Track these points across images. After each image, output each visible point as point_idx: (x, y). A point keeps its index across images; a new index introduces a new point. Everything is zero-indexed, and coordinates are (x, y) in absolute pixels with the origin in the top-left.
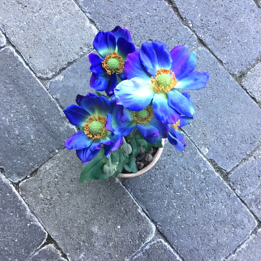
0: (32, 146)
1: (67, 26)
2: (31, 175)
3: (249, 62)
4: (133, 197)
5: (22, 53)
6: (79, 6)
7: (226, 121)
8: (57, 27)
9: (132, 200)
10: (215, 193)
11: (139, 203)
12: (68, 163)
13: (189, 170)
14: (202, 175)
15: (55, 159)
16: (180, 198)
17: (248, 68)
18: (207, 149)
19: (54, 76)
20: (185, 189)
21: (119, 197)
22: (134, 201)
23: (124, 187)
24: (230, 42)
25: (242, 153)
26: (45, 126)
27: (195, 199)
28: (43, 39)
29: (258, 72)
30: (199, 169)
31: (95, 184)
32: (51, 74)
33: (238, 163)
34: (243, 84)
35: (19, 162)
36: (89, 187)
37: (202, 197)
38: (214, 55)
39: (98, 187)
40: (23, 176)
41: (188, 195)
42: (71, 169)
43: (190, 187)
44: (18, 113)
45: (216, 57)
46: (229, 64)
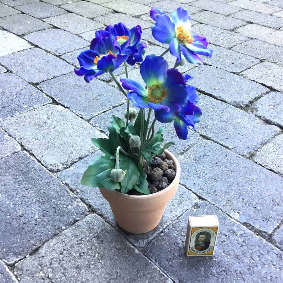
0: (36, 224)
1: (80, 135)
2: (31, 254)
3: (255, 145)
4: (159, 268)
5: (35, 154)
6: (91, 124)
7: (249, 188)
8: (70, 136)
9: (158, 272)
10: (262, 256)
11: (168, 273)
12: (76, 237)
13: (222, 234)
14: (240, 238)
15: (61, 235)
16: (220, 264)
17: (256, 150)
18: (237, 214)
19: (65, 168)
20: (223, 254)
21: (141, 269)
22: (161, 272)
23: (146, 258)
24: (231, 134)
25: (278, 215)
26: (53, 205)
27: (239, 264)
28: (56, 144)
29: (266, 151)
30: (234, 233)
31: (109, 257)
32: (63, 167)
33: (278, 224)
34: (256, 160)
35: (19, 240)
36: (102, 260)
37: (246, 261)
38: (220, 144)
39: (113, 260)
40: (20, 254)
41: (229, 260)
42: (80, 244)
43: (229, 252)
44: (24, 197)
45: (222, 145)
46: (236, 148)
